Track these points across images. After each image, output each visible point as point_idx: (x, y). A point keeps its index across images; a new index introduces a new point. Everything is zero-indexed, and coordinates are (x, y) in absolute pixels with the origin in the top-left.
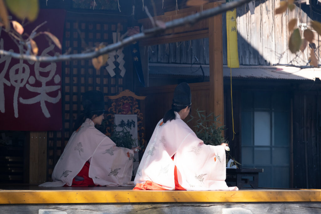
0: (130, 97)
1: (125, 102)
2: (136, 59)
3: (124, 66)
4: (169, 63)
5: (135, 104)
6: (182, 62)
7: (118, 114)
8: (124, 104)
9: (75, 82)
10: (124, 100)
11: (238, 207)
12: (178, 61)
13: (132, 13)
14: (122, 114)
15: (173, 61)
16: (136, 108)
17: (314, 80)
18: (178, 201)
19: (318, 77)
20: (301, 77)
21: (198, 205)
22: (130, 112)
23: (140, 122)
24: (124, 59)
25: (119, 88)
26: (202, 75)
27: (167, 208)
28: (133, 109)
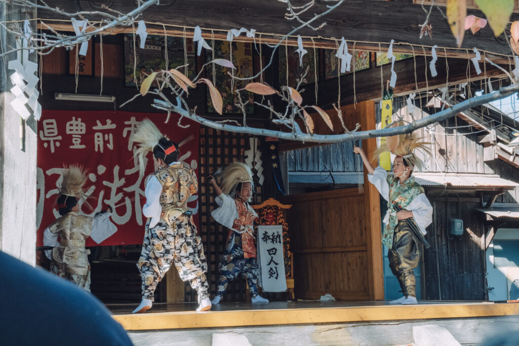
0: (274, 206)
1: (269, 211)
2: (275, 165)
3: (263, 173)
4: (295, 171)
5: (279, 213)
6: (309, 170)
7: (262, 225)
8: (267, 213)
10: (268, 210)
11: (429, 324)
12: (305, 169)
13: (270, 116)
14: (266, 225)
15: (299, 169)
16: (281, 217)
17: (446, 185)
18: (365, 320)
19: (449, 182)
20: (434, 182)
21: (386, 323)
22: (274, 223)
23: (285, 233)
24: (262, 165)
25: (258, 197)
26: (332, 182)
27: (352, 328)
28: (278, 218)
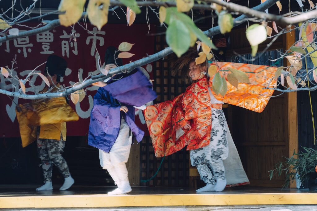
9: (166, 92)
18: (229, 204)
